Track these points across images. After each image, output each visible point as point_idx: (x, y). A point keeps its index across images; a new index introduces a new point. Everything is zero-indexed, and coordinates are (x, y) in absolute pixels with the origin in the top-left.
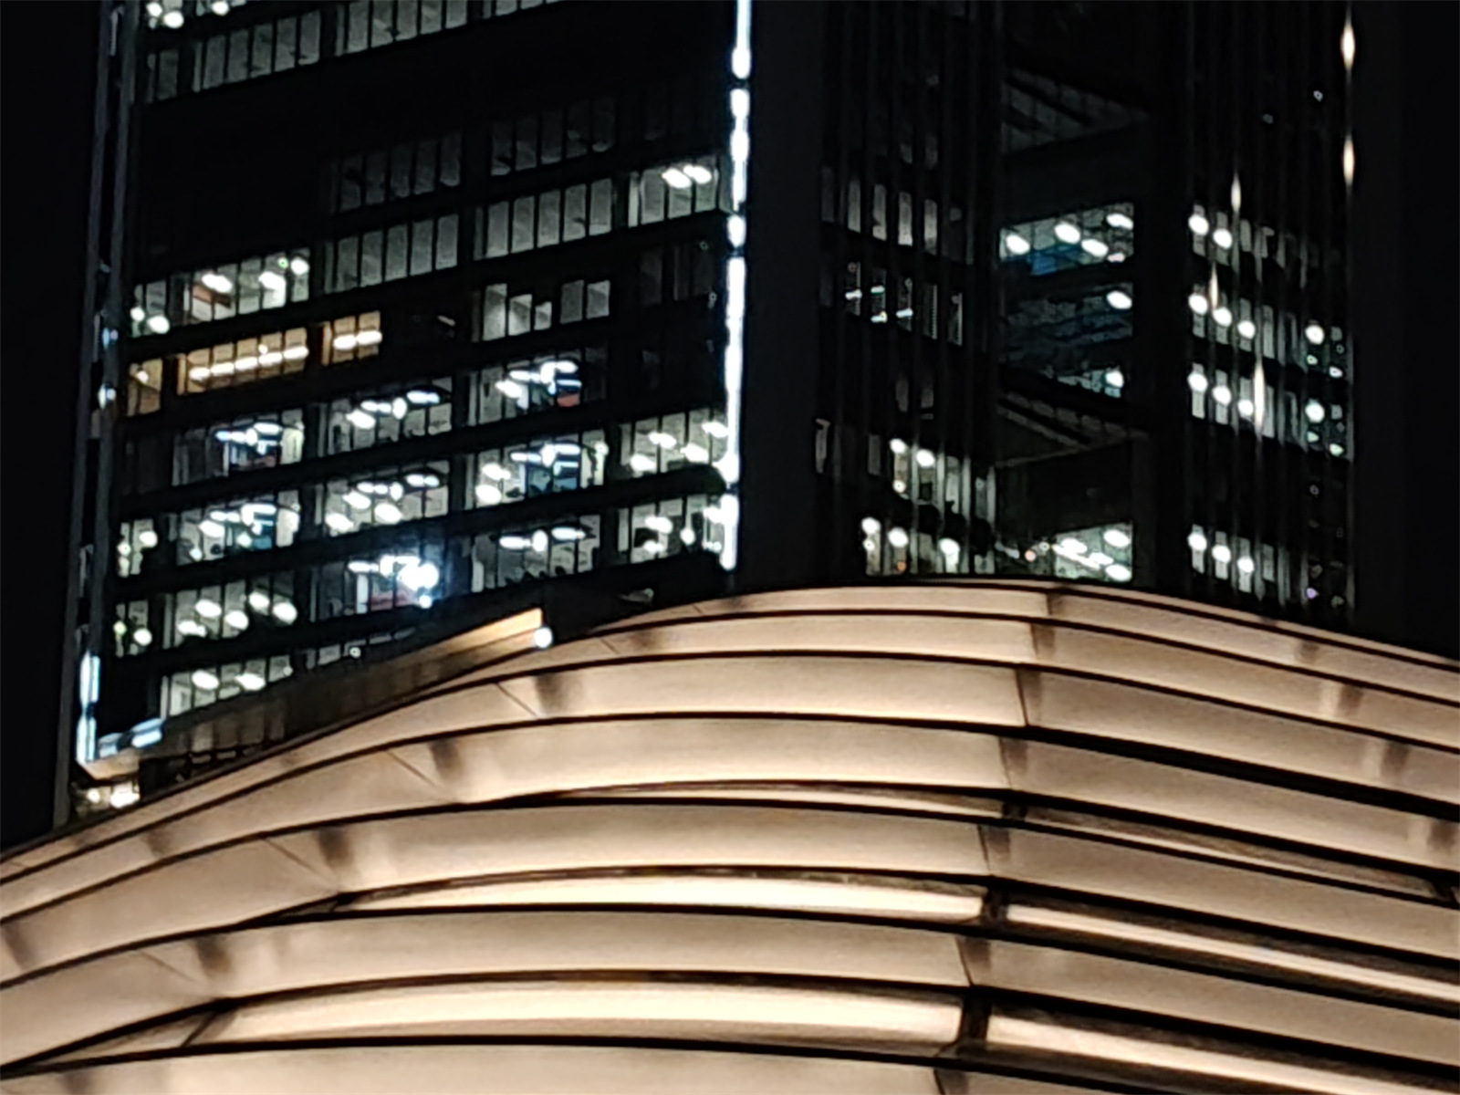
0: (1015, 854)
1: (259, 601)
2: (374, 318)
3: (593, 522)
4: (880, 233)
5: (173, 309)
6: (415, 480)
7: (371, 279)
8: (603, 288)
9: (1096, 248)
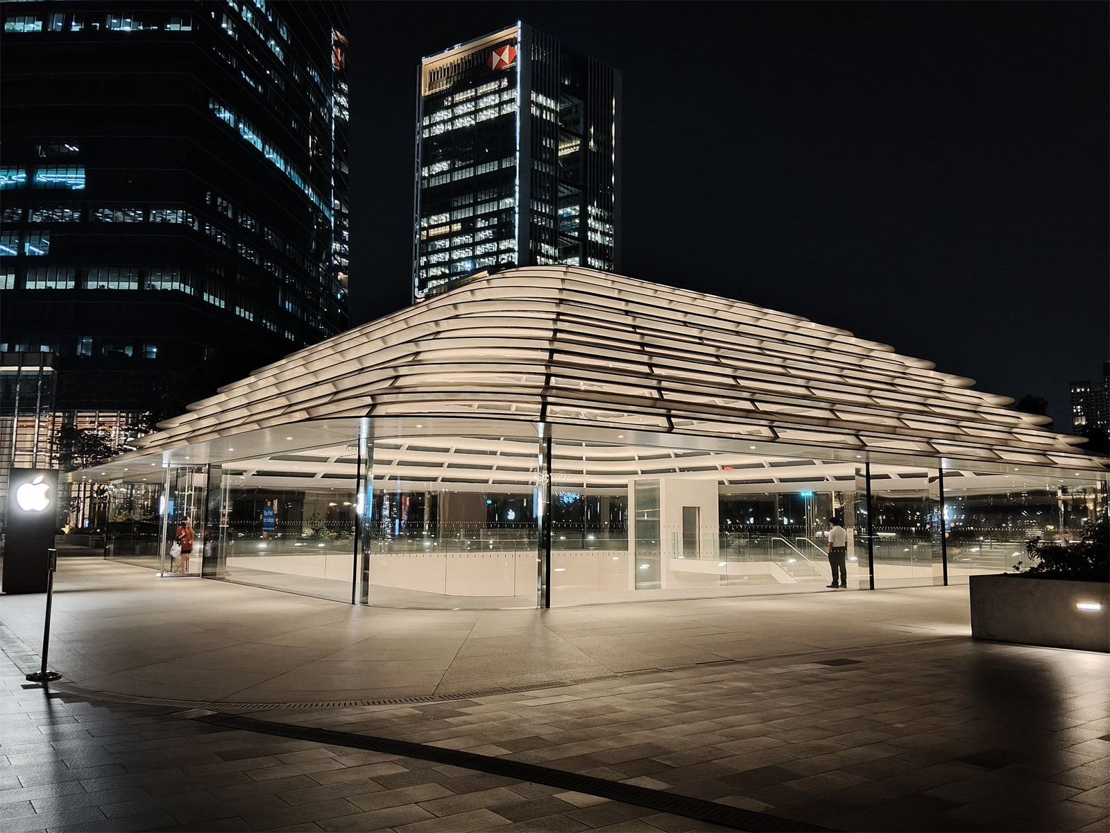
0: (561, 308)
1: (443, 269)
2: (460, 224)
3: (495, 257)
4: (540, 210)
5: (428, 222)
6: (467, 250)
7: (459, 218)
8: (496, 219)
9: (573, 213)
